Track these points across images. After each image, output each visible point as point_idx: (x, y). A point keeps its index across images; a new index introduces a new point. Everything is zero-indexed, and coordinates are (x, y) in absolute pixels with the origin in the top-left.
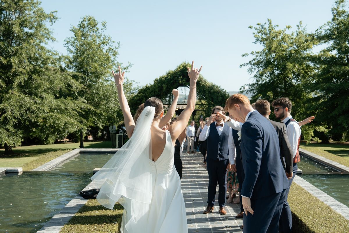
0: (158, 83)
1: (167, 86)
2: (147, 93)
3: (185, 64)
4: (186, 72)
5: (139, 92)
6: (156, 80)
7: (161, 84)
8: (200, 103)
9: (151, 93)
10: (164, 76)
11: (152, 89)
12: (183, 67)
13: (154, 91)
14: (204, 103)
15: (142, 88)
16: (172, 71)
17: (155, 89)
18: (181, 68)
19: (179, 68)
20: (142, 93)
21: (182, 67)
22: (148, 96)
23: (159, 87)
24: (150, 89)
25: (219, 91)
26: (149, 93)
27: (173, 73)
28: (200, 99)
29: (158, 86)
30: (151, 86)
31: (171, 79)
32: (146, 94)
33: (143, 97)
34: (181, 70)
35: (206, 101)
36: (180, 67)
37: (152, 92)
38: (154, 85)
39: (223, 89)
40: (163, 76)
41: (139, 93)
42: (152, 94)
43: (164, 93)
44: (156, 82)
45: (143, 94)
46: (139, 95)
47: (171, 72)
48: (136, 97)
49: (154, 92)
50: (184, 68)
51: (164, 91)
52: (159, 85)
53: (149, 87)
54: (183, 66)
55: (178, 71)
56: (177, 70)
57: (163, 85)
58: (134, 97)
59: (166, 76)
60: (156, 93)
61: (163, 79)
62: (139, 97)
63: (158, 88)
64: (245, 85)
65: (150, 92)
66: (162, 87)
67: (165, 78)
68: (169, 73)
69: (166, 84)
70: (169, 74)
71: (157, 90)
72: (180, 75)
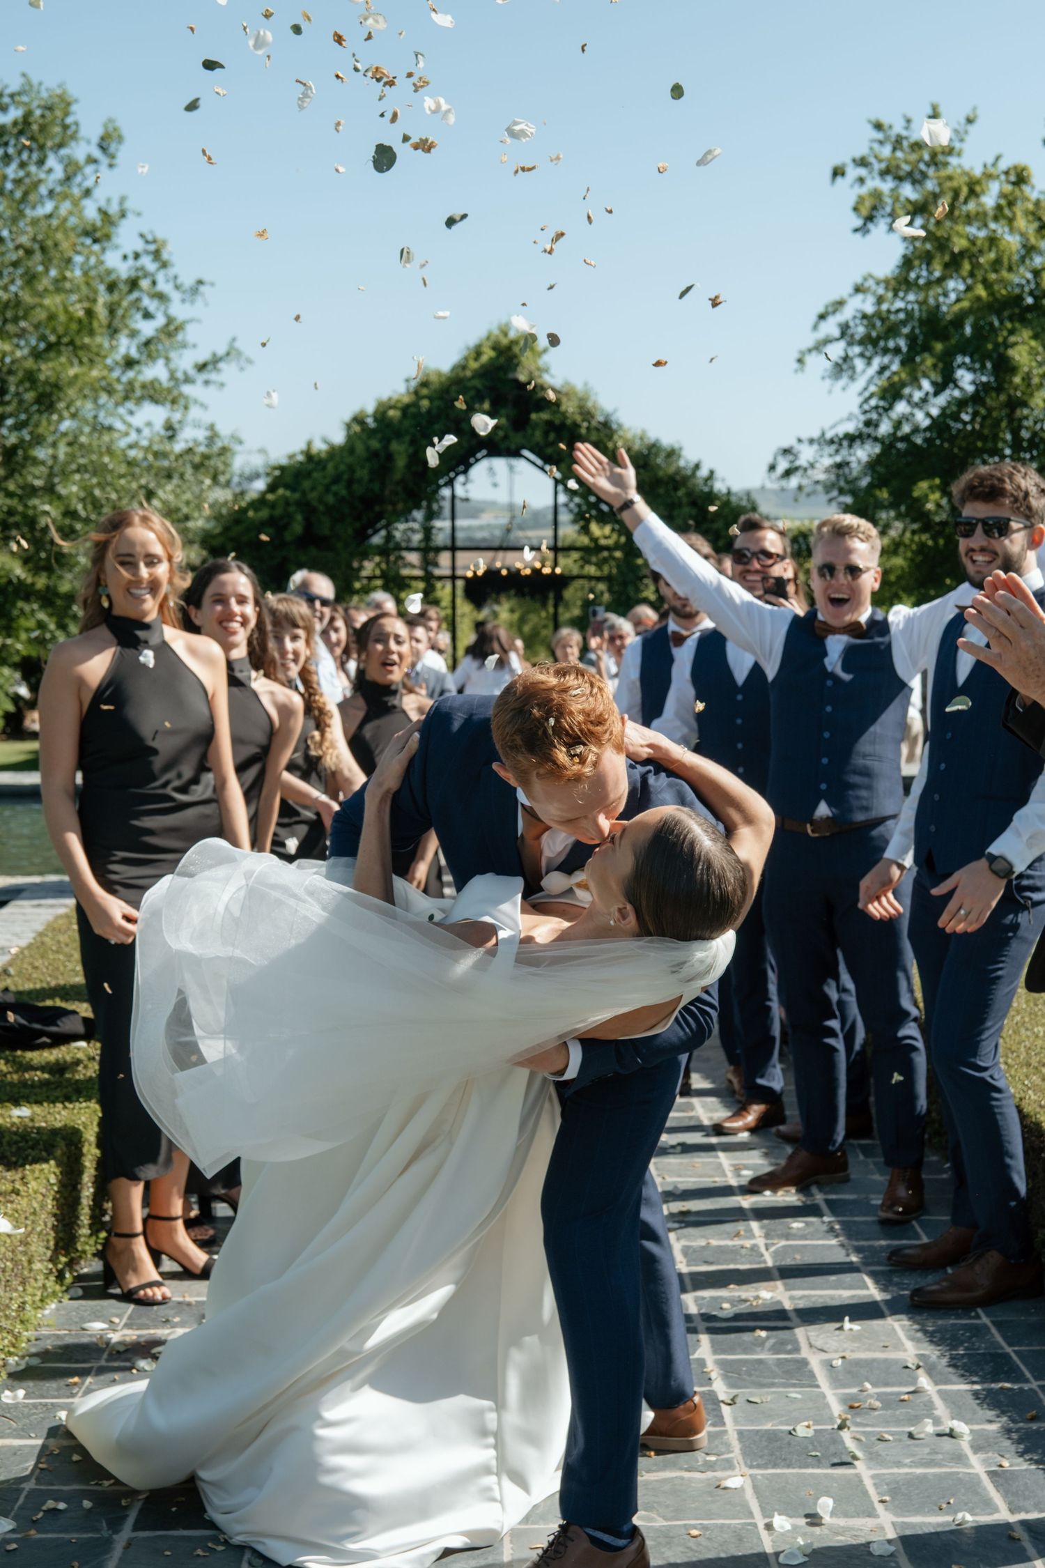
0: (369, 437)
1: (411, 450)
2: (313, 489)
3: (506, 334)
4: (511, 376)
5: (269, 480)
6: (359, 420)
7: (380, 441)
8: (585, 540)
9: (334, 488)
10: (395, 397)
11: (336, 468)
12: (492, 354)
13: (346, 477)
14: (606, 538)
15: (284, 461)
16: (439, 374)
17: (351, 469)
18: (485, 358)
19: (476, 359)
20: (287, 487)
21: (488, 354)
22: (315, 503)
23: (374, 455)
24: (324, 468)
25: (678, 478)
26: (320, 489)
27: (441, 383)
28: (583, 518)
29: (368, 448)
30: (334, 452)
31: (434, 412)
32: (304, 493)
33: (292, 509)
34: (482, 366)
35: (613, 530)
36: (478, 353)
37: (336, 480)
38: (349, 447)
39: (697, 467)
40: (390, 399)
41: (272, 488)
42: (336, 494)
43: (399, 489)
44: (357, 428)
45: (288, 493)
46: (270, 497)
47: (433, 378)
48: (256, 510)
49: (350, 483)
50: (502, 360)
51: (397, 476)
52: (375, 444)
53: (323, 455)
54: (496, 347)
55: (468, 373)
56: (464, 367)
57: (395, 446)
58: (243, 511)
59: (406, 400)
60: (355, 487)
61: (391, 413)
62: (273, 506)
63: (368, 459)
64: (800, 441)
65: (327, 481)
66: (390, 457)
67: (405, 410)
68: (424, 384)
69: (407, 438)
70: (425, 391)
71: (363, 474)
72: (478, 391)
